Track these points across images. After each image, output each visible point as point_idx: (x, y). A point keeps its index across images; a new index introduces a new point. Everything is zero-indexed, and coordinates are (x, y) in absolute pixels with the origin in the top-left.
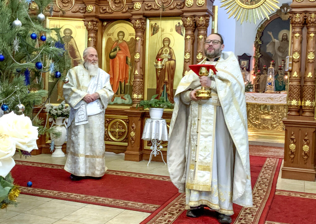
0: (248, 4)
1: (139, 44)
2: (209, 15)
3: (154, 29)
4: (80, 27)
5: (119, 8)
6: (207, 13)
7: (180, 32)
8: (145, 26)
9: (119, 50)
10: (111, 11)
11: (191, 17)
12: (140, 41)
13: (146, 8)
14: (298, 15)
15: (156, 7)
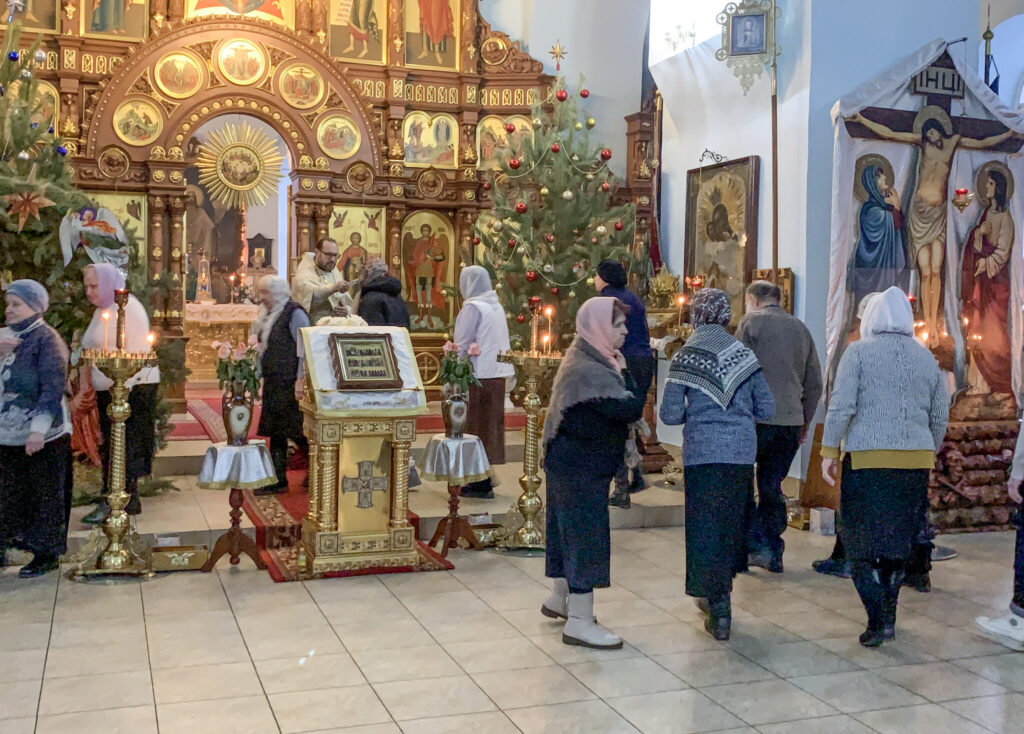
0: (237, 184)
7: (135, 215)
11: (162, 197)
13: (83, 175)
14: (306, 206)
15: (101, 176)
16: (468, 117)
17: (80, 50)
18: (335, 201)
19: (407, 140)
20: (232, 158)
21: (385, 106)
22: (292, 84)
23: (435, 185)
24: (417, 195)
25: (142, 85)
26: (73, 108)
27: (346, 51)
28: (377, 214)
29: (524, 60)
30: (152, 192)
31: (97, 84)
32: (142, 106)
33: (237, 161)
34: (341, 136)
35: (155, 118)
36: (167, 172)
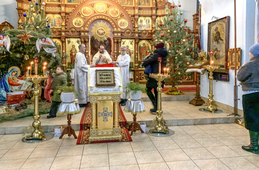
3: (69, 42)
7: (78, 43)
12: (64, 46)
14: (115, 40)
15: (70, 35)
16: (154, 17)
17: (65, 7)
18: (122, 39)
19: (139, 24)
20: (99, 30)
21: (134, 16)
22: (112, 12)
23: (146, 34)
24: (142, 36)
25: (79, 14)
26: (64, 20)
27: (125, 4)
28: (132, 41)
29: (167, 3)
30: (81, 38)
31: (69, 14)
32: (79, 18)
34: (124, 23)
35: (82, 21)
36: (84, 33)
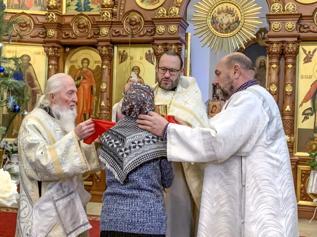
0: (223, 33)
1: (106, 72)
2: (182, 43)
3: (123, 57)
4: (39, 53)
5: (83, 33)
6: (179, 42)
7: (150, 61)
8: (112, 54)
9: (84, 79)
10: (75, 36)
11: (162, 45)
12: (107, 70)
13: (114, 34)
14: (275, 45)
15: (125, 33)
20: (219, 13)
30: (156, 42)
33: (223, 15)
36: (167, 27)
